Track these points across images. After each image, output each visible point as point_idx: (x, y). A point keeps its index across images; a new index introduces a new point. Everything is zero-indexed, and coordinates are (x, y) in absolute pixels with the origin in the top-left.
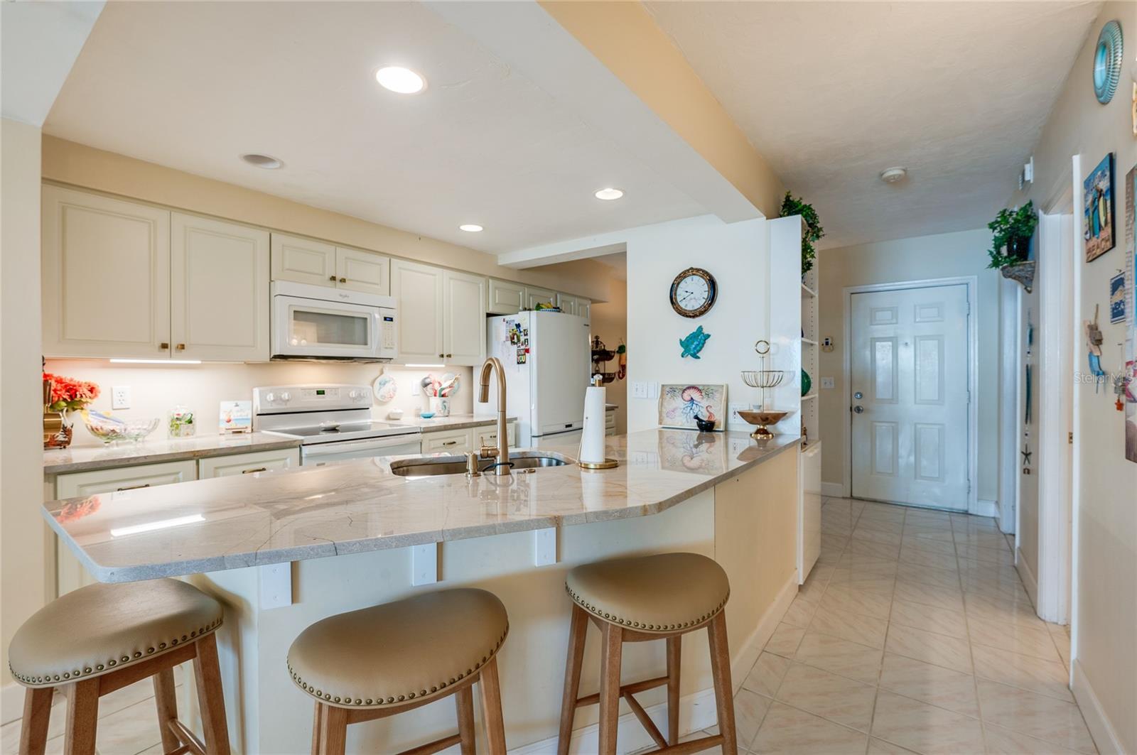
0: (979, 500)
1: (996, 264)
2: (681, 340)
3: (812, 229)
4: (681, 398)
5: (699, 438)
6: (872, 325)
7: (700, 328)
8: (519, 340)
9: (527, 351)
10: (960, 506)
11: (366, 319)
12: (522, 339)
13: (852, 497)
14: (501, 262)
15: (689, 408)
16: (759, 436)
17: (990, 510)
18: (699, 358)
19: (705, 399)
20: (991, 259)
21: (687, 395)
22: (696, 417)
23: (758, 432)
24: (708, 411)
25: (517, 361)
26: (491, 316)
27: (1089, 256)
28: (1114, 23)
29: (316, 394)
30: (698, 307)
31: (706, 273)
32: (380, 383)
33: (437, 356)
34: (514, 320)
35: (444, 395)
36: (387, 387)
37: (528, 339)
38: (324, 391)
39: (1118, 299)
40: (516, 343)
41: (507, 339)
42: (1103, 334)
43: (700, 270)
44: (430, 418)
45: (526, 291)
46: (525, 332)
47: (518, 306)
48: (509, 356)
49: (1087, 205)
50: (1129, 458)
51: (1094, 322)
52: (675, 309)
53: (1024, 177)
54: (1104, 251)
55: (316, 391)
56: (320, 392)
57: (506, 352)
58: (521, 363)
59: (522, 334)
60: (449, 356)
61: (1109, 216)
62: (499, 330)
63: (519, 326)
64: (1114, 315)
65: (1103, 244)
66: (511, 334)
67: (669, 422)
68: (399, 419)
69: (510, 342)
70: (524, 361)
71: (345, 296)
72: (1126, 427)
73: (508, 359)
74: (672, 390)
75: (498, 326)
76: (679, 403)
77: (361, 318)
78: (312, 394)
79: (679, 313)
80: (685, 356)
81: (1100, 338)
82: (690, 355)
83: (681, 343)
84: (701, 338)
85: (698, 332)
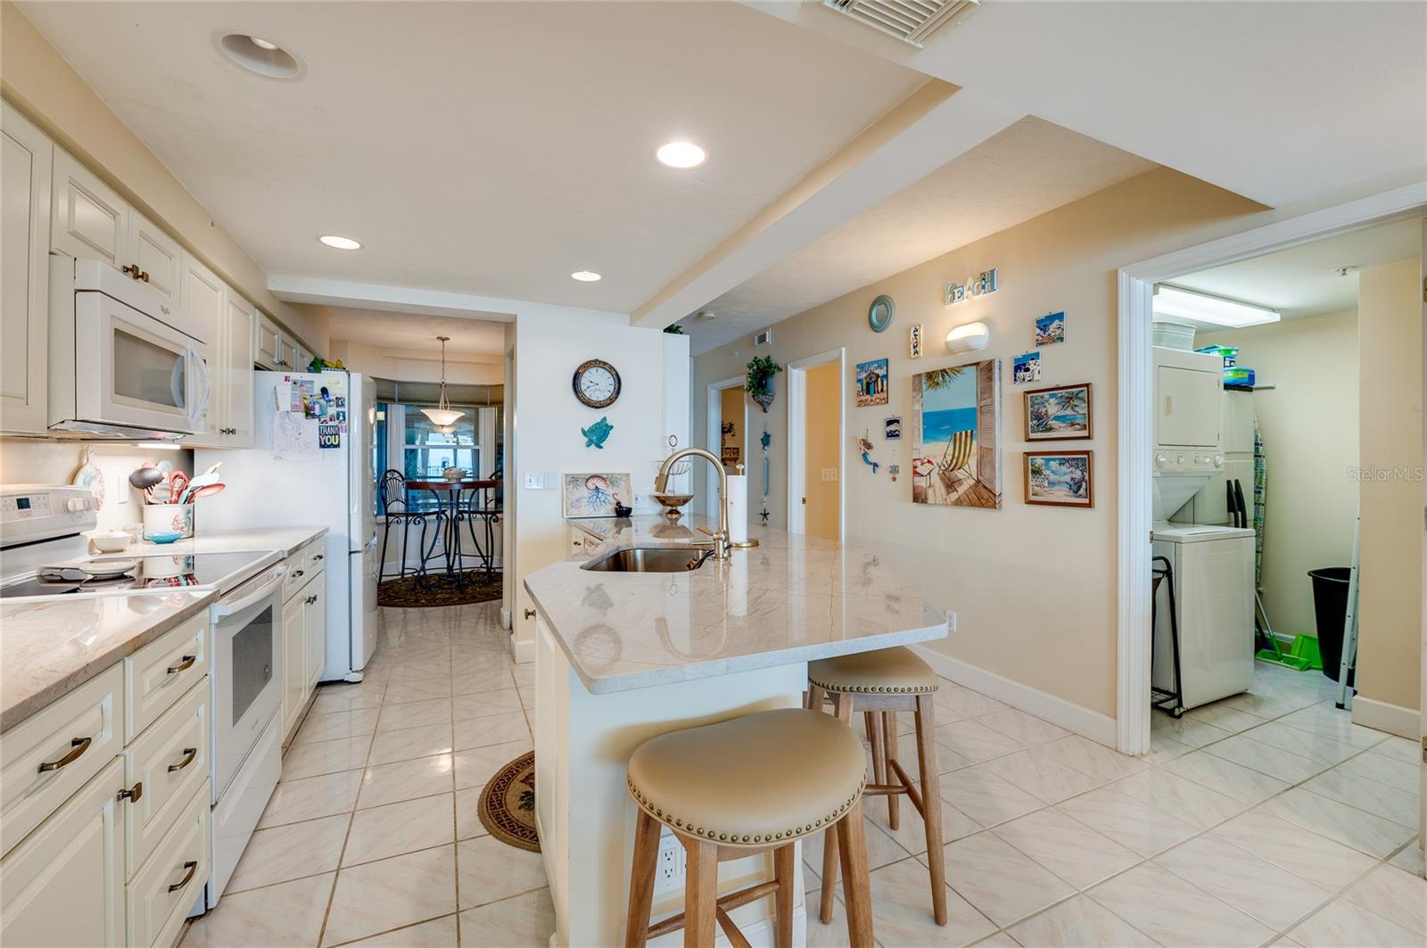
2: (583, 429)
4: (584, 488)
5: (617, 524)
7: (605, 419)
8: (323, 412)
9: (343, 430)
14: (272, 286)
15: (595, 497)
16: (672, 517)
18: (601, 447)
19: (610, 487)
21: (591, 484)
23: (667, 512)
24: (614, 498)
25: (320, 443)
26: (256, 368)
27: (861, 403)
28: (889, 297)
29: (17, 507)
30: (602, 398)
31: (612, 367)
32: (84, 481)
33: (218, 431)
34: (312, 382)
35: (189, 500)
36: (94, 489)
37: (344, 413)
38: (27, 499)
39: (893, 429)
40: (319, 417)
41: (295, 408)
42: (873, 444)
43: (605, 363)
44: (172, 542)
45: (280, 335)
46: (339, 402)
47: (274, 357)
48: (300, 434)
49: (859, 378)
50: (917, 502)
51: (864, 438)
52: (578, 397)
53: (762, 339)
54: (877, 404)
55: (16, 501)
56: (23, 503)
57: (293, 429)
58: (329, 446)
59: (332, 403)
60: (233, 432)
61: (885, 388)
62: (276, 393)
63: (324, 391)
64: (888, 436)
65: (877, 401)
66: (306, 401)
67: (575, 513)
68: (122, 551)
69: (304, 414)
70: (337, 443)
71: (166, 311)
72: (914, 488)
73: (297, 439)
74: (573, 480)
75: (275, 388)
76: (583, 492)
77: (175, 356)
78: (10, 508)
79: (583, 403)
80: (588, 446)
81: (869, 446)
82: (593, 445)
83: (584, 433)
84: (604, 428)
85: (601, 422)
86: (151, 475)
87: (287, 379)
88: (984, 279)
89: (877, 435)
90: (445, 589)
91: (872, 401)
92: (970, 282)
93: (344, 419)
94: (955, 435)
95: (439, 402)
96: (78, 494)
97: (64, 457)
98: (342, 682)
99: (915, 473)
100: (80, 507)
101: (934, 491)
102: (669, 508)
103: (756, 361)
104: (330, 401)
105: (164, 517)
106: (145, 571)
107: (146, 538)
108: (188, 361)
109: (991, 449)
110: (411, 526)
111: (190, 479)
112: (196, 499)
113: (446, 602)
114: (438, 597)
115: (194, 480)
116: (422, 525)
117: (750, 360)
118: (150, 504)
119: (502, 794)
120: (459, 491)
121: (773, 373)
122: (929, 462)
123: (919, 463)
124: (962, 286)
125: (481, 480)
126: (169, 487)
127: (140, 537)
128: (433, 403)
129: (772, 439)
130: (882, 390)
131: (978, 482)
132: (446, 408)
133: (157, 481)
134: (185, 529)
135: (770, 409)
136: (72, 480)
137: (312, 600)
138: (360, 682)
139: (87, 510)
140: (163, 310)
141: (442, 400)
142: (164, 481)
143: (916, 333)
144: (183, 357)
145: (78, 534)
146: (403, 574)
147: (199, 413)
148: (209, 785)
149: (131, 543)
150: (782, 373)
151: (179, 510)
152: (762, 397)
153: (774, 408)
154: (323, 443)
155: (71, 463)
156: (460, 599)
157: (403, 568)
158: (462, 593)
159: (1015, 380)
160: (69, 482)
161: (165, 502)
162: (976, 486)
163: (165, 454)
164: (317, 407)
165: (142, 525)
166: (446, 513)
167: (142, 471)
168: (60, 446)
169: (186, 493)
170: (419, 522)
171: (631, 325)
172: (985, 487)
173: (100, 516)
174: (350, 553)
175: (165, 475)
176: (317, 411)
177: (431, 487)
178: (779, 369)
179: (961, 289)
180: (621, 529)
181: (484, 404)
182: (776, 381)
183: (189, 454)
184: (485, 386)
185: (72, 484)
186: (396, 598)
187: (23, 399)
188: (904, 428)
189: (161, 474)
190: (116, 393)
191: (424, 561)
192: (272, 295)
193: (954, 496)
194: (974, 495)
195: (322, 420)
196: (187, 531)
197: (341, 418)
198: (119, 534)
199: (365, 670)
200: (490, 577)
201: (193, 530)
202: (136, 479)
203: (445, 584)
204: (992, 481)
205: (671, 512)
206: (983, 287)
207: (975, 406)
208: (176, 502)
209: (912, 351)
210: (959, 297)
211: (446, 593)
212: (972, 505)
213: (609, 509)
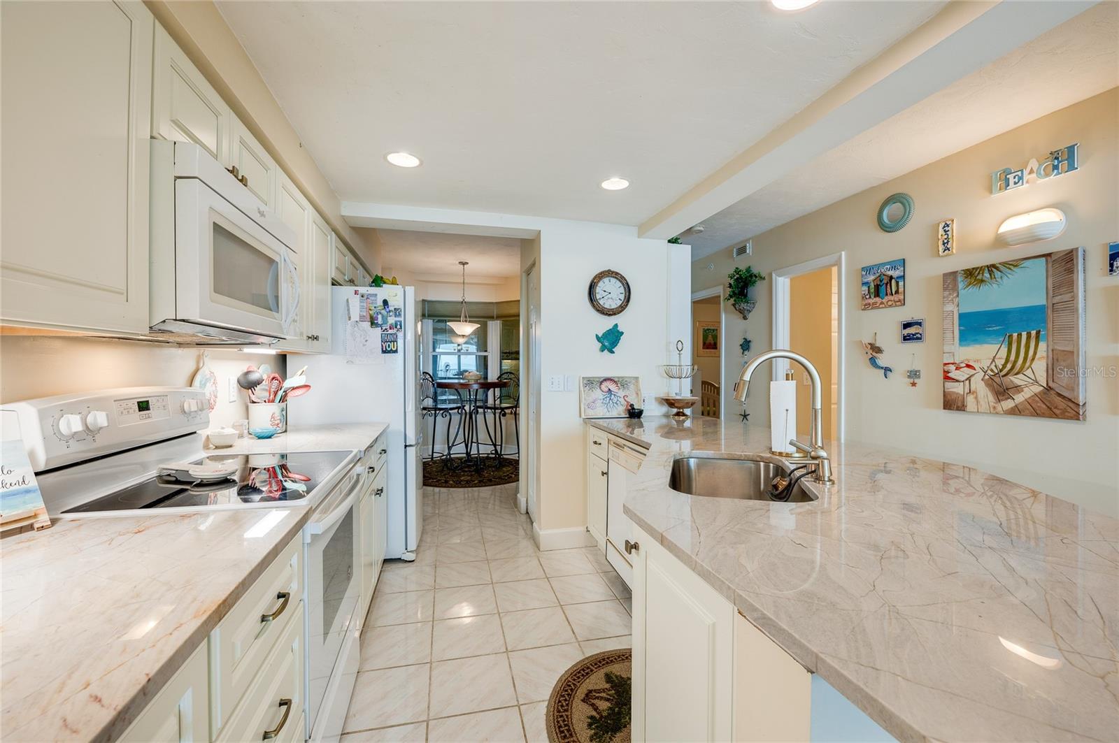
2: (597, 335)
4: (599, 390)
5: (629, 425)
7: (616, 325)
8: (384, 323)
12: (391, 321)
15: (608, 399)
18: (614, 353)
19: (621, 390)
21: (605, 386)
23: (675, 414)
24: (625, 400)
25: (382, 349)
26: (333, 284)
27: (866, 307)
28: (906, 195)
29: (137, 410)
30: (614, 306)
31: (622, 277)
32: (200, 382)
33: (305, 338)
34: (376, 295)
35: (283, 399)
36: (208, 390)
37: (401, 322)
38: (148, 402)
39: (911, 332)
40: (381, 326)
41: (362, 318)
42: (883, 348)
43: (617, 273)
44: (270, 437)
45: (349, 257)
46: (397, 312)
47: (345, 275)
48: (366, 341)
49: (865, 280)
50: (950, 409)
51: (873, 342)
52: (594, 306)
53: (742, 250)
54: (890, 306)
55: (136, 404)
56: (143, 406)
57: (361, 336)
58: (389, 352)
59: (391, 314)
60: (316, 338)
61: (901, 290)
62: (348, 305)
63: (385, 303)
64: (904, 340)
65: (890, 303)
66: (371, 312)
67: (591, 413)
68: (231, 446)
69: (370, 323)
70: (395, 349)
71: (262, 214)
72: (945, 394)
73: (364, 345)
74: (590, 383)
75: (347, 300)
76: (598, 394)
77: (271, 261)
78: (131, 411)
79: (598, 311)
80: (602, 351)
81: (878, 350)
82: (606, 350)
83: (598, 338)
84: (616, 334)
85: (613, 328)
86: (254, 377)
87: (356, 292)
88: (1057, 158)
89: (889, 337)
90: (466, 472)
91: (882, 303)
92: (1033, 164)
93: (401, 328)
94: (1011, 336)
95: (460, 317)
96: (194, 396)
97: (184, 360)
98: (399, 560)
99: (947, 378)
100: (194, 408)
101: (976, 398)
102: (675, 410)
103: (737, 271)
104: (390, 311)
105: (264, 415)
106: (250, 461)
107: (251, 431)
108: (281, 266)
109: (1072, 352)
110: (439, 418)
111: (284, 381)
112: (288, 398)
113: (468, 484)
114: (462, 478)
115: (287, 381)
116: (448, 417)
117: (732, 271)
118: (254, 402)
119: (567, 716)
120: (477, 390)
121: (755, 282)
122: (968, 366)
123: (952, 368)
124: (1022, 171)
125: (489, 381)
126: (267, 388)
127: (246, 431)
128: (456, 317)
129: (752, 345)
130: (897, 292)
131: (1049, 389)
132: (466, 321)
133: (258, 383)
134: (280, 425)
135: (750, 316)
136: (191, 382)
137: (379, 492)
138: (413, 561)
139: (200, 410)
140: (259, 212)
141: (463, 315)
142: (264, 382)
143: (947, 229)
144: (277, 262)
145: (195, 433)
146: (432, 458)
147: (289, 320)
148: (303, 722)
149: (239, 437)
150: (765, 282)
151: (275, 408)
152: (743, 305)
153: (756, 315)
154: (384, 349)
155: (191, 366)
156: (480, 482)
157: (433, 452)
158: (480, 475)
159: (1111, 271)
160: (189, 385)
161: (265, 401)
162: (1045, 393)
163: (262, 359)
164: (380, 316)
165: (247, 421)
166: (465, 408)
167: (247, 373)
168: (180, 351)
169: (280, 393)
170: (446, 416)
171: (639, 237)
172: (1059, 395)
173: (213, 415)
174: (406, 446)
175: (265, 377)
176: (380, 321)
177: (457, 387)
178: (761, 278)
179: (1019, 173)
180: (633, 430)
181: (492, 318)
182: (757, 290)
183: (282, 359)
184: (492, 303)
185: (191, 386)
186: (430, 479)
187: (122, 294)
188: (929, 331)
189: (262, 376)
190: (215, 292)
191: (449, 448)
192: (344, 218)
193: (1008, 404)
194: (1040, 404)
195: (384, 328)
196: (281, 427)
197: (399, 327)
198: (230, 431)
199: (417, 551)
200: (500, 462)
201: (286, 424)
202: (242, 380)
203: (466, 467)
204: (1073, 387)
205: (678, 414)
206: (1055, 167)
207: (1044, 302)
208: (273, 401)
209: (941, 248)
210: (1015, 183)
211: (468, 476)
212: (1036, 414)
213: (620, 410)
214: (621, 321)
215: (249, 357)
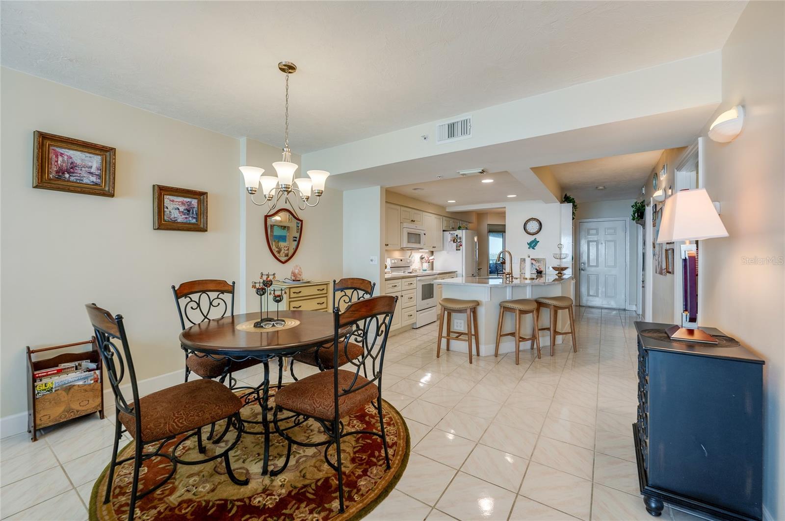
0: (629, 304)
1: (633, 219)
2: (527, 243)
3: (575, 207)
5: (537, 276)
6: (588, 235)
7: (536, 239)
8: (457, 241)
9: (461, 245)
10: (623, 307)
11: (420, 234)
12: (459, 241)
13: (580, 306)
14: (448, 210)
15: (532, 266)
16: (559, 275)
17: (634, 308)
18: (534, 249)
19: (538, 263)
20: (632, 218)
22: (536, 269)
23: (558, 273)
24: (540, 267)
25: (456, 249)
26: (443, 231)
30: (534, 232)
31: (538, 220)
34: (455, 233)
41: (451, 240)
43: (535, 219)
44: (426, 271)
45: (452, 221)
46: (460, 238)
47: (447, 228)
52: (526, 232)
56: (401, 260)
57: (450, 246)
58: (458, 250)
60: (435, 247)
62: (447, 237)
63: (457, 235)
66: (453, 239)
69: (453, 242)
70: (460, 249)
73: (452, 248)
75: (447, 235)
79: (528, 233)
80: (529, 249)
82: (531, 248)
84: (535, 242)
85: (534, 240)
86: (423, 257)
87: (449, 233)
88: (664, 169)
97: (408, 253)
103: (636, 204)
104: (458, 238)
111: (429, 258)
118: (423, 263)
136: (410, 257)
140: (416, 227)
142: (425, 258)
161: (425, 262)
163: (426, 252)
167: (422, 256)
189: (426, 256)
190: (408, 243)
192: (448, 212)
197: (461, 242)
213: (534, 271)
214: (537, 237)
215: (422, 252)
